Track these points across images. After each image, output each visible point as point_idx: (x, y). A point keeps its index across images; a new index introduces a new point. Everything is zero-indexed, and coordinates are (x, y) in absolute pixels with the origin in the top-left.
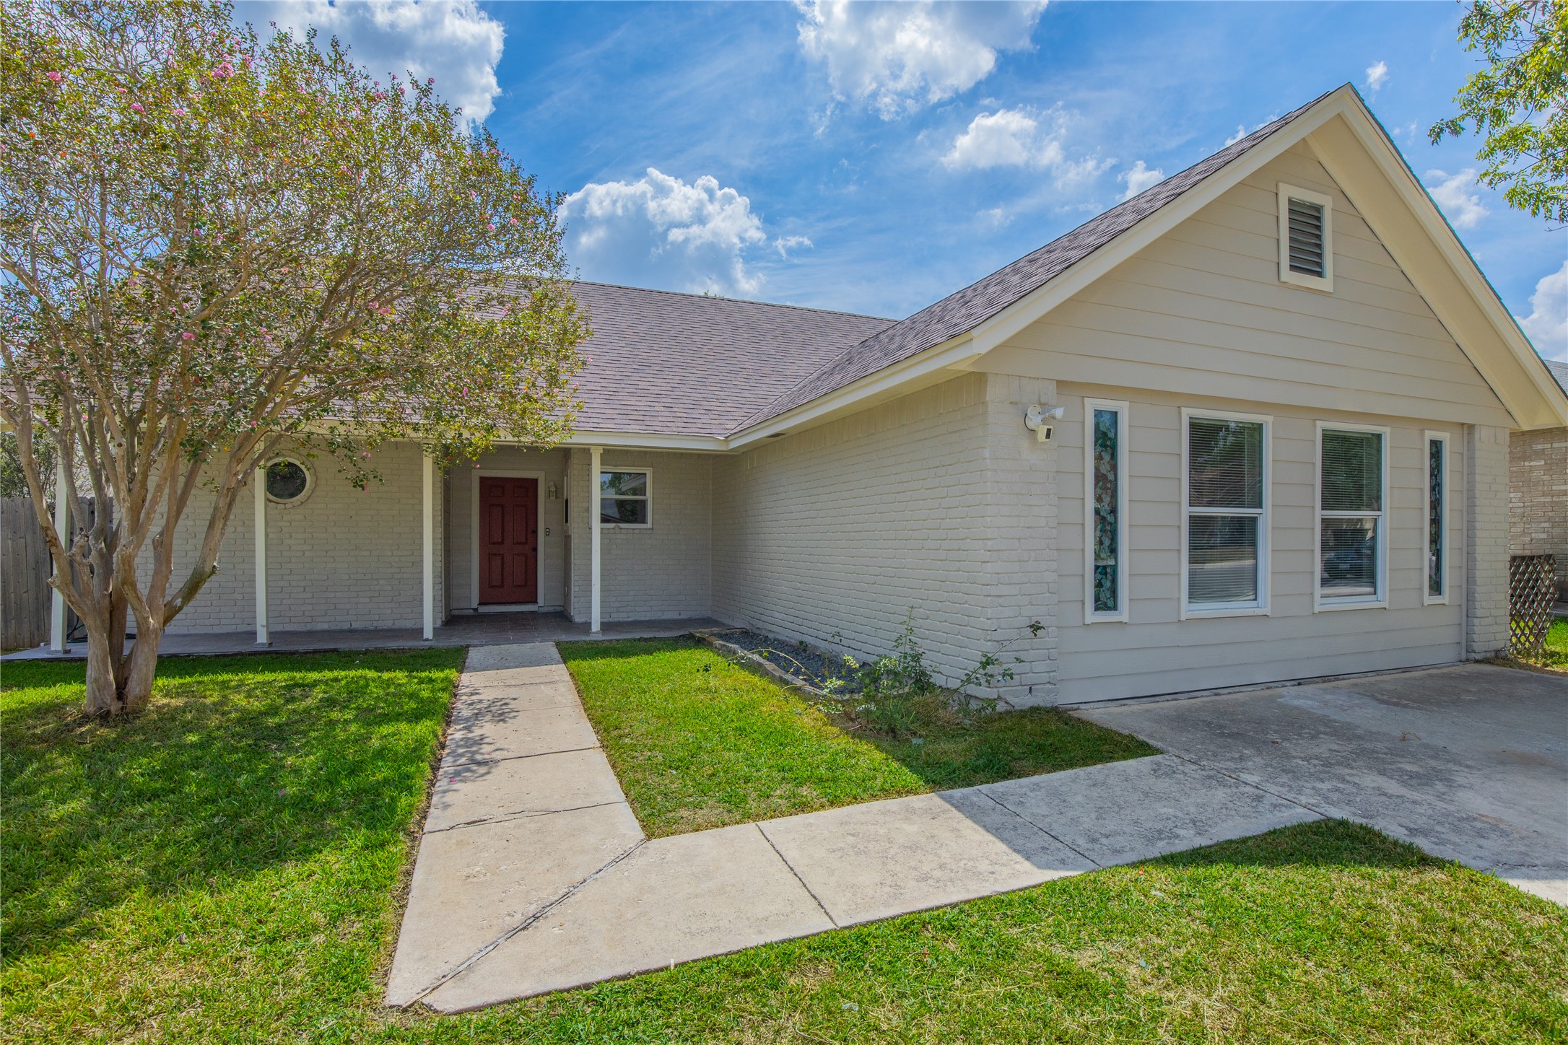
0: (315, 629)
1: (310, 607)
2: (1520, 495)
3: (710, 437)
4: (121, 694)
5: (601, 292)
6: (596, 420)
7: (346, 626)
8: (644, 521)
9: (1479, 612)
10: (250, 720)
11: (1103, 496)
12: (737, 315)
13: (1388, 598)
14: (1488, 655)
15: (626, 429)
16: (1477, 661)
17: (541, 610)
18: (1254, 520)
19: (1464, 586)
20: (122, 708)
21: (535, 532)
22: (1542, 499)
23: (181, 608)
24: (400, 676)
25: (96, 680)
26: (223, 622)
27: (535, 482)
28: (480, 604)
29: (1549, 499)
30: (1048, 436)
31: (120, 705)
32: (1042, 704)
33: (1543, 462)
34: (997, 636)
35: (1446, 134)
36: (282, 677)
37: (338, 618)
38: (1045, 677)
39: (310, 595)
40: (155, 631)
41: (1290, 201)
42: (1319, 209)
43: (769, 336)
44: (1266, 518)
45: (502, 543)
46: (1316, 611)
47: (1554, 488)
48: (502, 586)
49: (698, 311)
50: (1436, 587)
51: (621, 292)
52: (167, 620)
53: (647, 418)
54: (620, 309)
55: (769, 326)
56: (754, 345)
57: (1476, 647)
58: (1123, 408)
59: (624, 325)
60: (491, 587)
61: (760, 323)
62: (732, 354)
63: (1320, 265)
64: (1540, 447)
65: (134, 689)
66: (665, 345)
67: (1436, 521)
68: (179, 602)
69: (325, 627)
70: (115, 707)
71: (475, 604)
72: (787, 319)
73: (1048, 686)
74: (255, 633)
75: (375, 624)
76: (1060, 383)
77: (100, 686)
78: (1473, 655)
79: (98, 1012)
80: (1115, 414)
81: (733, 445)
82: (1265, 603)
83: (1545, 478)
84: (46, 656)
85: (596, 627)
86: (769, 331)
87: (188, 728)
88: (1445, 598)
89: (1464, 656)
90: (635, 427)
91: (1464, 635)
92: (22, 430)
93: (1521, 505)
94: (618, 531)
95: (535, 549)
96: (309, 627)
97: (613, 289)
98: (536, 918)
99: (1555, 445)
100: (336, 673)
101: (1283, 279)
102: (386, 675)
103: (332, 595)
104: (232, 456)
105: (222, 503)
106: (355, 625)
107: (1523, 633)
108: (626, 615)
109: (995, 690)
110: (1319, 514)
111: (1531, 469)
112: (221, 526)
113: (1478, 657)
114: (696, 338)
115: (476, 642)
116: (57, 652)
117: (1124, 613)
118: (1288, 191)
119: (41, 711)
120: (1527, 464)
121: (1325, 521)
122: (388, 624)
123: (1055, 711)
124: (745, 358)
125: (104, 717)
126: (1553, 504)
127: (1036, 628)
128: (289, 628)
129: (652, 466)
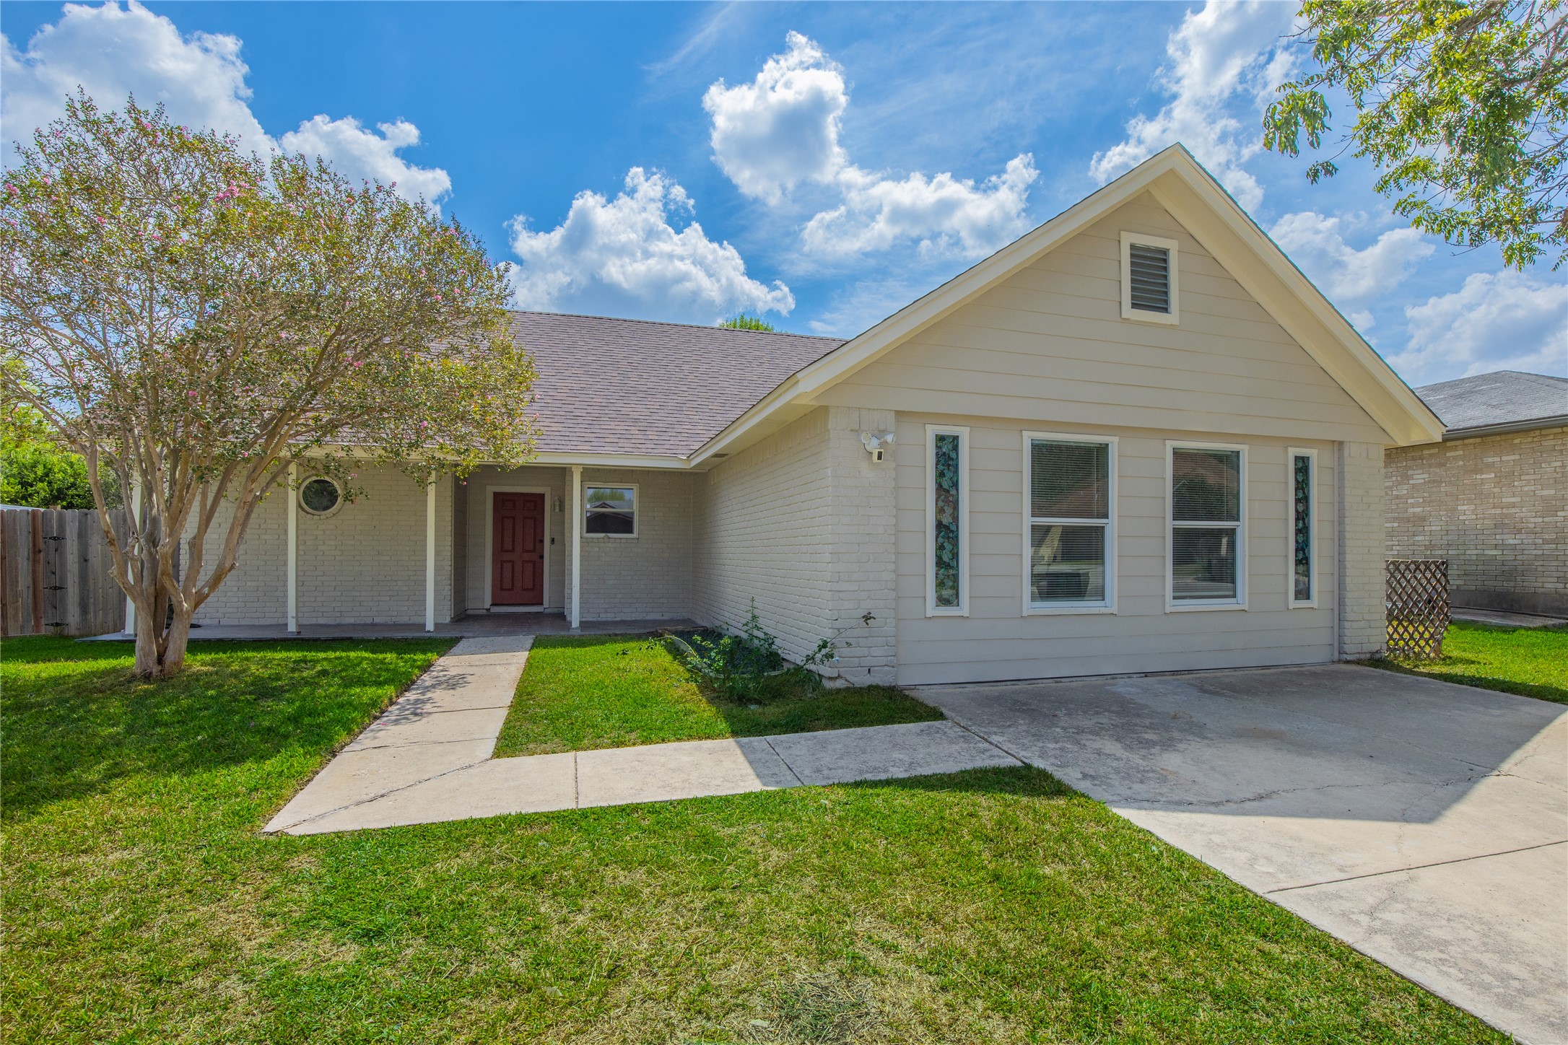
0: (343, 622)
1: (339, 604)
2: (1473, 507)
3: (674, 456)
4: (160, 660)
5: (606, 326)
6: (575, 443)
7: (369, 621)
8: (631, 531)
9: (1349, 616)
10: (257, 682)
11: (946, 508)
12: (730, 344)
13: (1247, 600)
14: (1363, 656)
15: (600, 450)
16: (1348, 662)
17: (546, 611)
18: (1100, 530)
19: (1336, 592)
20: (161, 671)
21: (542, 541)
22: (1493, 511)
23: (208, 595)
24: (390, 657)
25: (142, 649)
26: (267, 615)
27: (542, 496)
28: (492, 605)
29: (1499, 511)
30: (880, 458)
31: (160, 668)
32: (880, 684)
33: (1493, 475)
34: (837, 624)
35: (1321, 174)
36: (295, 655)
37: (363, 614)
38: (883, 661)
39: (339, 594)
40: (187, 612)
41: (1133, 247)
42: (1165, 252)
43: (756, 363)
44: (1112, 527)
45: (513, 550)
46: (1167, 611)
47: (1504, 500)
48: (512, 589)
49: (693, 341)
50: (1303, 593)
51: (626, 325)
52: (197, 605)
53: (622, 441)
54: (621, 341)
55: (758, 353)
56: (739, 372)
57: (1347, 648)
58: (964, 434)
59: (620, 356)
60: (502, 589)
61: (751, 350)
62: (715, 381)
63: (1166, 302)
64: (1490, 460)
65: (170, 656)
66: (655, 373)
67: (1303, 531)
68: (206, 590)
69: (352, 621)
70: (155, 670)
71: (487, 604)
72: (778, 346)
73: (887, 668)
74: (286, 625)
75: (394, 619)
76: (899, 413)
77: (146, 655)
78: (1345, 656)
79: (89, 825)
80: (956, 438)
81: (694, 463)
82: (1112, 602)
83: (1495, 490)
84: (121, 638)
85: (575, 624)
86: (756, 358)
87: (208, 686)
88: (1314, 602)
89: (1336, 657)
90: (609, 449)
91: (1336, 637)
92: (91, 459)
93: (1474, 517)
94: (606, 540)
95: (542, 557)
96: (338, 621)
97: (619, 323)
98: (382, 796)
99: (1504, 458)
100: (338, 653)
101: (1124, 316)
102: (381, 656)
103: (358, 594)
104: (248, 477)
105: (241, 514)
106: (377, 620)
107: (1412, 637)
108: (613, 615)
109: (836, 670)
110: (1170, 524)
111: (1483, 482)
112: (238, 531)
113: (1349, 658)
114: (686, 367)
115: (470, 635)
116: (130, 635)
117: (965, 608)
118: (1128, 239)
119: (106, 673)
120: (1478, 477)
121: (1176, 531)
122: (405, 620)
123: (892, 689)
124: (726, 384)
125: (147, 677)
126: (1503, 516)
127: (867, 618)
128: (322, 621)
129: (638, 482)
